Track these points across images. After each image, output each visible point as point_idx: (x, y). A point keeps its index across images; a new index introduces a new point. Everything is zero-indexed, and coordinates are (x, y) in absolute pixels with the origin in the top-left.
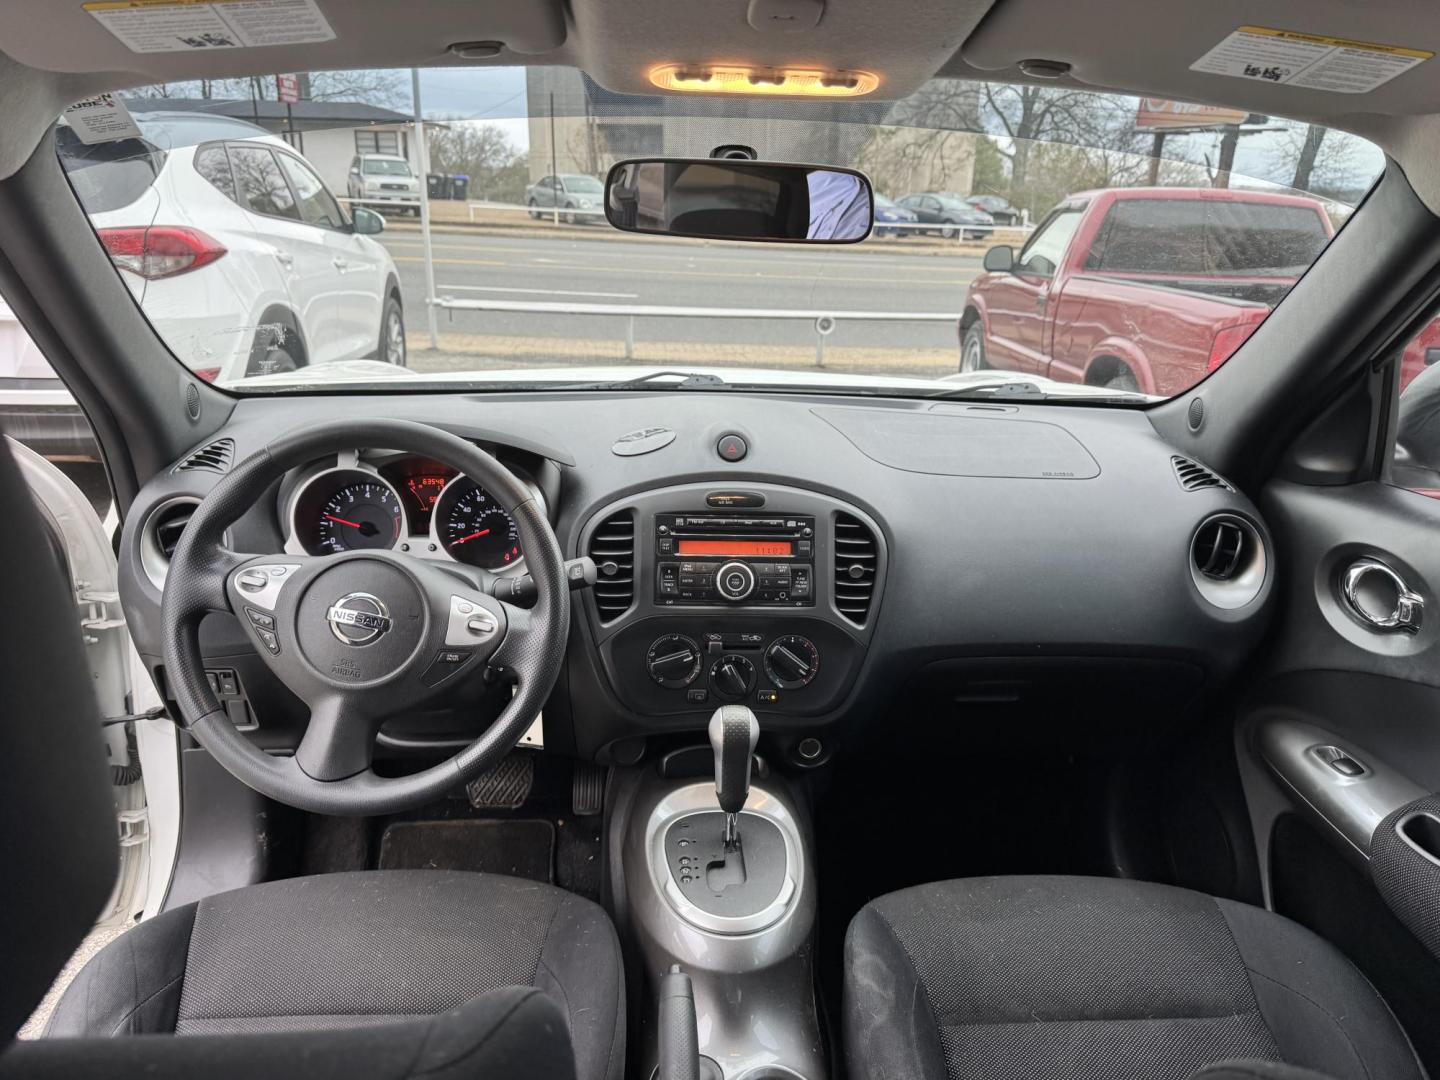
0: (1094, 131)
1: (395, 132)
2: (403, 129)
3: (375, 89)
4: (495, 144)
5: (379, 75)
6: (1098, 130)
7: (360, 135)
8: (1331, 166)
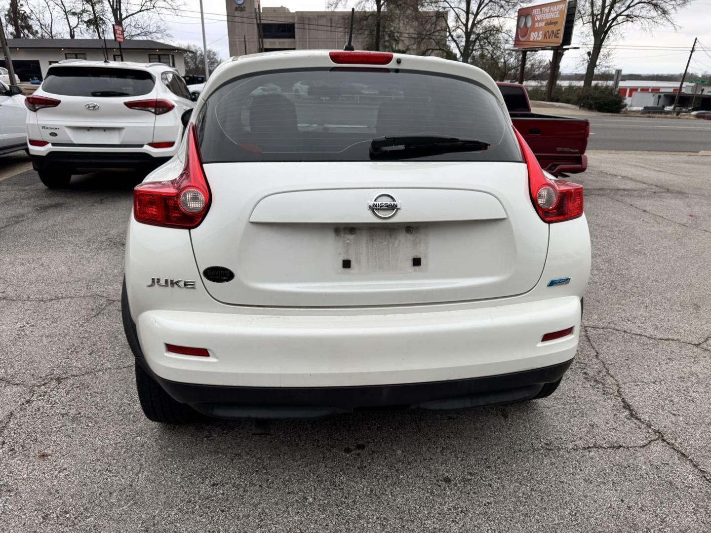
0: (499, 49)
1: (168, 55)
2: (172, 53)
3: (155, 32)
4: (212, 59)
5: (158, 25)
6: (501, 49)
7: (151, 57)
8: (603, 65)
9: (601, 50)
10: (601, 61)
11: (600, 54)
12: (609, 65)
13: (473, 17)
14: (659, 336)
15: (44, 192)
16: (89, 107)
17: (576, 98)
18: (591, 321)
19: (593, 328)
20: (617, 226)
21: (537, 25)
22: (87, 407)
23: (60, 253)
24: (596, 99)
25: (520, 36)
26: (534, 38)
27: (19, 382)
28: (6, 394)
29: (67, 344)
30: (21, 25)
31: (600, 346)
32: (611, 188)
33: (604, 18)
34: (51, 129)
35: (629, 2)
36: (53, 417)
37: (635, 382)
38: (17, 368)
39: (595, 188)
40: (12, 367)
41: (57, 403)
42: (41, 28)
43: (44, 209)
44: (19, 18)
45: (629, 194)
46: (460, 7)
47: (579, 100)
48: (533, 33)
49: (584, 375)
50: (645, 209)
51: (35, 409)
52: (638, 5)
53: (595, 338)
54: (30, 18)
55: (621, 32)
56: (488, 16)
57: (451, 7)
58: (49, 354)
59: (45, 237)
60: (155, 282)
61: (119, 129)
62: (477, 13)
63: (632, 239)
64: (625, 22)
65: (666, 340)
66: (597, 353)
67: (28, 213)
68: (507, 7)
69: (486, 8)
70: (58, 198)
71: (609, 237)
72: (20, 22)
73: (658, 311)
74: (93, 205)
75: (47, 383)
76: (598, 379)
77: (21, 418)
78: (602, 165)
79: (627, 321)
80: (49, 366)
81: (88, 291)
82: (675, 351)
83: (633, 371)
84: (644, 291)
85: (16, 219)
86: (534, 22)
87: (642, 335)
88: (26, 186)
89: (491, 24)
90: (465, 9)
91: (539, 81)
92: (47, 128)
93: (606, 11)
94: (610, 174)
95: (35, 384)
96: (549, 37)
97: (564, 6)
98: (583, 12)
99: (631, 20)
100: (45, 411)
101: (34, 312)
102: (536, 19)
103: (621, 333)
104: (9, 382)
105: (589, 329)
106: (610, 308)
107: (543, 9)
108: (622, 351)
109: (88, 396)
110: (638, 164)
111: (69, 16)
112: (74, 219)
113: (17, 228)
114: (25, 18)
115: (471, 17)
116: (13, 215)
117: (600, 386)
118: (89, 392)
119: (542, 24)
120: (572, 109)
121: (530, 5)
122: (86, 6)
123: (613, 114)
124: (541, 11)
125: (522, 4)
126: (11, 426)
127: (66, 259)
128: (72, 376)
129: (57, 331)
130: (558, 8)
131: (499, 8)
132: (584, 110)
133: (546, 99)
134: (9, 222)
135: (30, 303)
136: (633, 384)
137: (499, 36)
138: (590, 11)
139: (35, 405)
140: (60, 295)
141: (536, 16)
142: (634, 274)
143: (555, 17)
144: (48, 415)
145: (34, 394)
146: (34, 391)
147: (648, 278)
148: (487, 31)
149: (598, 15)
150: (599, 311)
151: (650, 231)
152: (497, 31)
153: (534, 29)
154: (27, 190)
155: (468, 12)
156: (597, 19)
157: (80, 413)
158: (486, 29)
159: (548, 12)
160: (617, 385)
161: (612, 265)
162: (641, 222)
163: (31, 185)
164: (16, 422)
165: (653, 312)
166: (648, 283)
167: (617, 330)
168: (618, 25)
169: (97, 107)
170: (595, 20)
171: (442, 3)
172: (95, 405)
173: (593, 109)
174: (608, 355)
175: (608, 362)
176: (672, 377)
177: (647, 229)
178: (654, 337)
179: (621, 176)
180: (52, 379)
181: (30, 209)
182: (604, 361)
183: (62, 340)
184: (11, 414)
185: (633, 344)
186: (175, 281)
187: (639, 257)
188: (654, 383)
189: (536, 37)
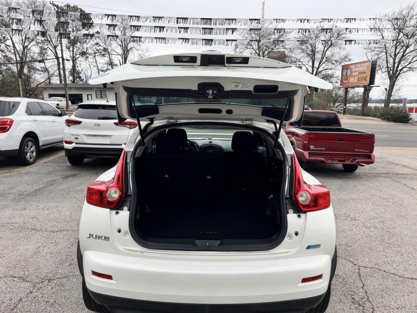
8: (396, 95)
9: (394, 87)
10: (394, 93)
11: (394, 89)
12: (400, 95)
13: (316, 69)
14: (407, 276)
15: (69, 168)
16: (96, 125)
17: (379, 114)
18: (363, 263)
19: (364, 267)
20: (392, 199)
21: (353, 74)
22: (60, 298)
23: (68, 203)
24: (392, 115)
25: (343, 80)
26: (352, 81)
27: (29, 280)
28: (21, 287)
29: (59, 259)
30: (76, 76)
31: (366, 281)
32: (393, 172)
33: (395, 69)
34: (76, 135)
35: (410, 60)
36: (41, 303)
37: (385, 307)
38: (30, 271)
39: (383, 172)
40: (28, 271)
41: (45, 295)
42: (86, 78)
43: (67, 177)
44: (75, 73)
45: (405, 177)
46: (308, 64)
47: (381, 115)
48: (351, 78)
49: (352, 300)
50: (413, 187)
51: (33, 297)
52: (416, 62)
53: (364, 274)
54: (81, 73)
55: (406, 77)
56: (325, 69)
57: (303, 64)
58: (48, 264)
59: (63, 194)
60: (91, 236)
61: (110, 136)
62: (319, 67)
63: (401, 208)
64: (408, 72)
65: (411, 279)
66: (364, 285)
67: (58, 179)
68: (336, 64)
69: (323, 65)
70: (75, 171)
71: (386, 205)
72: (76, 75)
73: (409, 258)
74: (92, 176)
75: (43, 282)
76: (360, 303)
77: (25, 302)
78: (391, 157)
79: (387, 264)
80: (47, 272)
81: (77, 227)
82: (415, 287)
83: (384, 299)
84: (402, 244)
85: (51, 183)
86: (351, 72)
87: (395, 274)
88: (61, 163)
89: (327, 73)
90: (311, 65)
91: (357, 104)
92: (74, 135)
93: (396, 65)
94: (394, 164)
95: (37, 282)
96: (361, 80)
97: (369, 64)
98: (381, 66)
99: (412, 70)
100: (38, 299)
101: (47, 239)
102: (353, 71)
103: (382, 272)
104: (24, 280)
105: (362, 268)
106: (378, 254)
107: (357, 65)
108: (380, 285)
109: (62, 291)
110: (414, 157)
111: (100, 72)
112: (80, 184)
113: (51, 188)
114: (78, 73)
115: (315, 69)
116: (51, 181)
117: (361, 308)
118: (63, 289)
119: (357, 73)
120: (377, 121)
121: (349, 63)
122: (109, 67)
123: (403, 124)
124: (356, 66)
125: (345, 62)
126: (19, 307)
127: (71, 207)
128: (57, 278)
129: (56, 250)
130: (365, 65)
131: (331, 64)
132: (385, 121)
133: (361, 115)
134: (47, 184)
135: (46, 233)
136: (383, 308)
137: (332, 79)
138: (386, 65)
139: (34, 294)
140: (62, 229)
141: (353, 69)
142: (397, 232)
143: (364, 69)
144: (39, 302)
145: (35, 288)
146: (36, 286)
147: (407, 235)
148: (324, 77)
149: (391, 67)
150: (370, 256)
151: (413, 203)
152: (330, 77)
153: (351, 76)
154: (61, 166)
155: (313, 67)
156: (391, 70)
157: (55, 302)
158: (324, 76)
159: (360, 67)
160: (373, 308)
161: (385, 225)
162: (409, 197)
163: (63, 163)
164: (22, 304)
165: (405, 259)
166: (406, 239)
167: (380, 270)
168: (404, 73)
169: (100, 125)
170: (389, 70)
171: (298, 62)
172: (64, 297)
173: (390, 121)
174: (371, 287)
175: (370, 292)
176: (410, 305)
177: (412, 201)
178: (403, 276)
179: (402, 165)
180: (46, 280)
181: (59, 177)
182: (367, 291)
183: (57, 256)
184: (21, 299)
185: (389, 280)
186: (100, 236)
187: (403, 220)
188: (397, 309)
189: (353, 80)
